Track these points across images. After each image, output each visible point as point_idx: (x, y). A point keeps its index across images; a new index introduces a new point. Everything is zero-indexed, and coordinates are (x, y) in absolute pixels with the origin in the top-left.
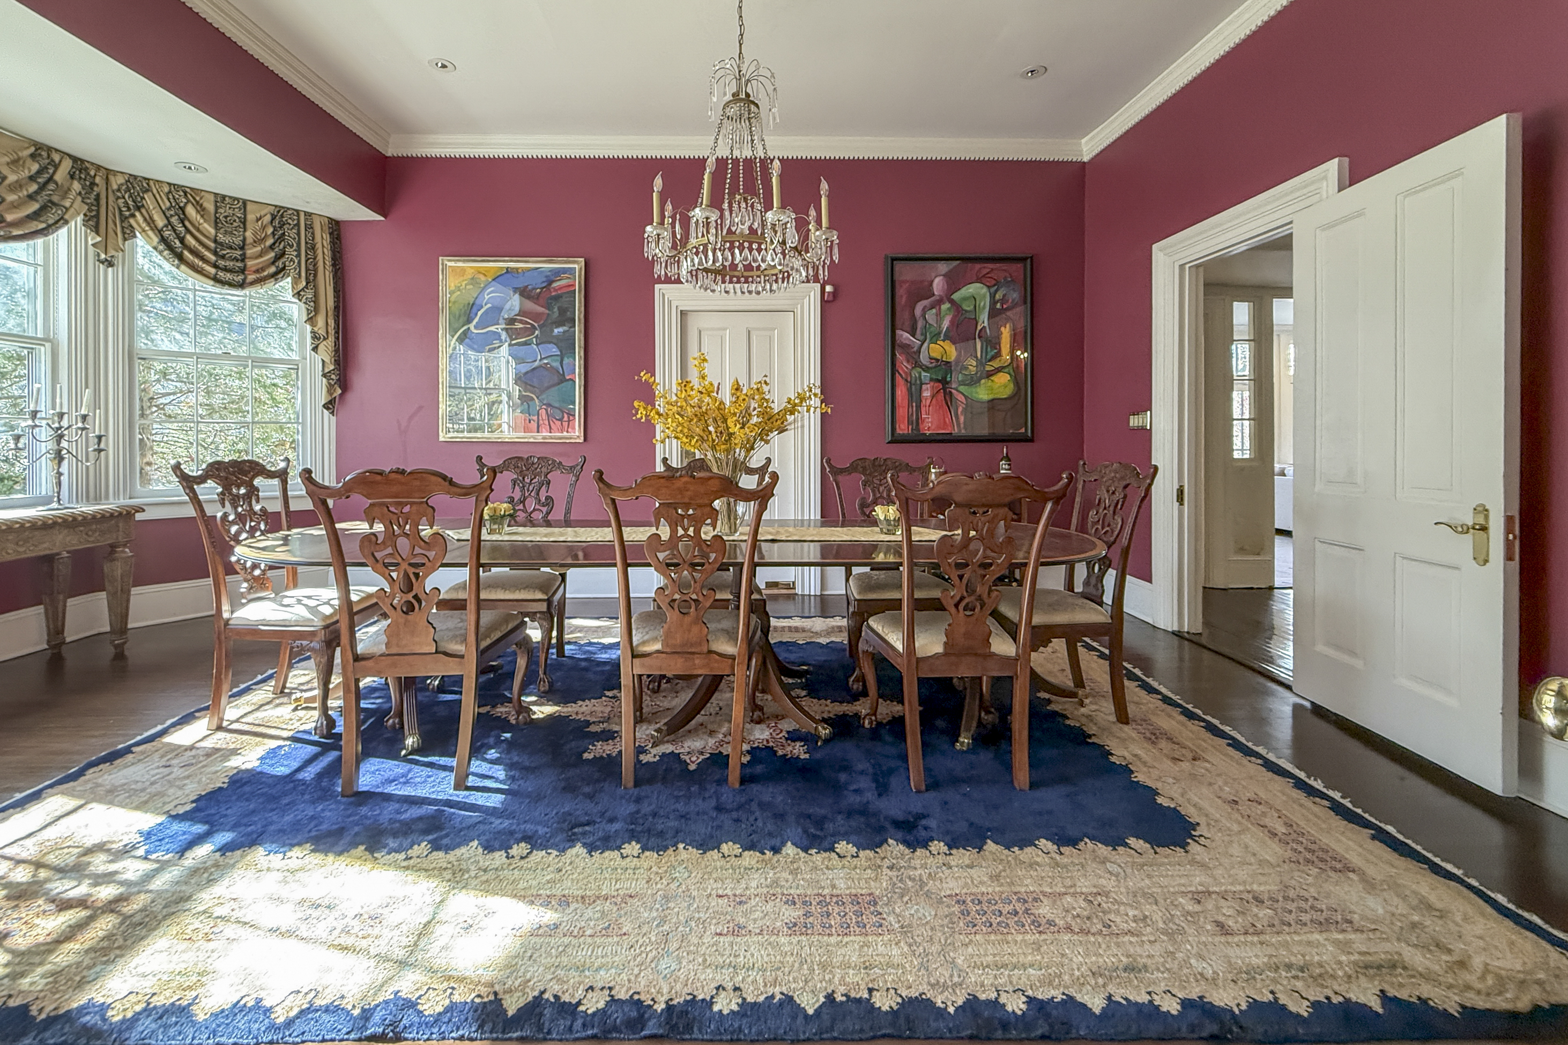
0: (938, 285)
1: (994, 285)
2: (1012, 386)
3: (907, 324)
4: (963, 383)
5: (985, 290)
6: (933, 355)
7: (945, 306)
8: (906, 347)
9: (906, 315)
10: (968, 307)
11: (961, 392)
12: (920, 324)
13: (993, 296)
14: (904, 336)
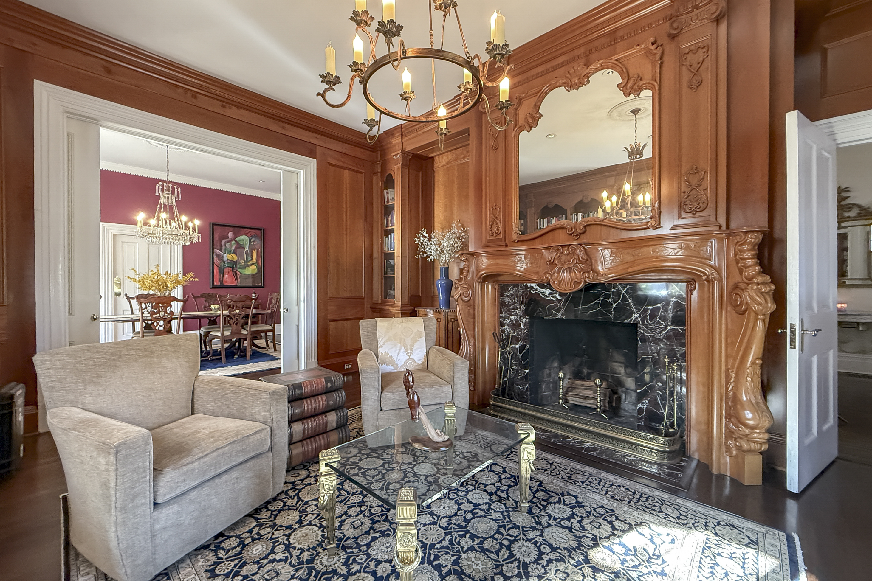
0: (230, 235)
1: (251, 237)
2: (257, 270)
3: (219, 247)
4: (239, 268)
5: (247, 238)
6: (229, 258)
7: (233, 242)
8: (218, 256)
9: (218, 244)
10: (241, 243)
11: (239, 271)
12: (223, 248)
13: (250, 240)
14: (217, 251)
